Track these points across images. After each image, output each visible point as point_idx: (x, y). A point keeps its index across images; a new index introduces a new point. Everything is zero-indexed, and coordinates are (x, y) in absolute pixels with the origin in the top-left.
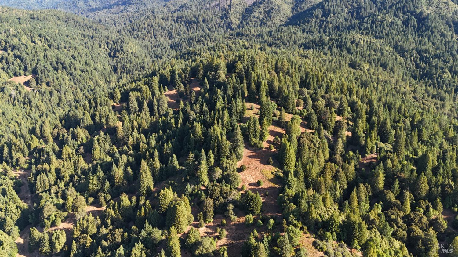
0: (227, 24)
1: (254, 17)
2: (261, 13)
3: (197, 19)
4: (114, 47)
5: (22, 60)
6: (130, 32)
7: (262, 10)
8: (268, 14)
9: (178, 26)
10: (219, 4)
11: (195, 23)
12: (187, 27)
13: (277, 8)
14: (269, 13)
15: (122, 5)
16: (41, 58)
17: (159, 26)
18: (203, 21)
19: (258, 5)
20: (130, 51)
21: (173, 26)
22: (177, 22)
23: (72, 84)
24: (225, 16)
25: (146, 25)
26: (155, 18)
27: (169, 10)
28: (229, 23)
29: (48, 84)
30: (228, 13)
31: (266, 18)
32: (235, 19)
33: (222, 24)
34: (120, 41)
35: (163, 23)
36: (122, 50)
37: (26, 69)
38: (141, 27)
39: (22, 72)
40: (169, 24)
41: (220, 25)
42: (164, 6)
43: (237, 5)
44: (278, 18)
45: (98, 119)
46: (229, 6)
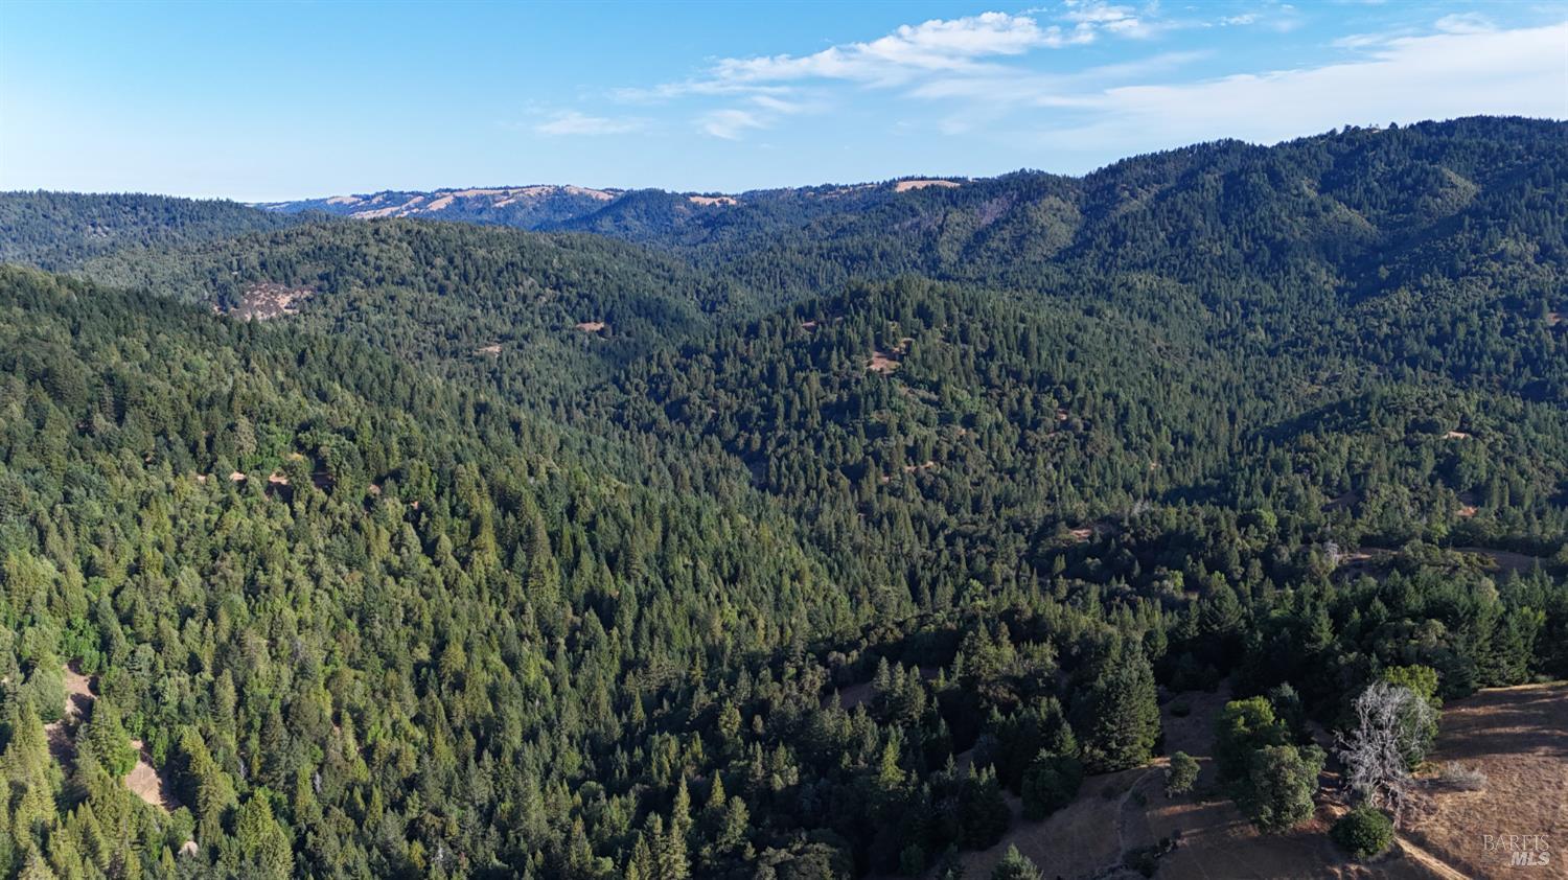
0: (930, 263)
1: (988, 249)
2: (1004, 240)
3: (870, 252)
4: (710, 297)
5: (591, 300)
6: (735, 276)
7: (1007, 235)
8: (1018, 243)
9: (829, 265)
10: (919, 223)
11: (864, 259)
12: (848, 268)
13: (1039, 230)
14: (1020, 241)
15: (706, 226)
16: (617, 298)
17: (792, 265)
18: (882, 256)
19: (1001, 225)
20: (741, 303)
21: (819, 265)
22: (829, 258)
23: (661, 336)
24: (929, 247)
25: (766, 264)
26: (784, 249)
27: (813, 238)
28: (934, 261)
29: (628, 334)
30: (935, 240)
31: (1013, 250)
32: (947, 253)
33: (919, 261)
34: (720, 288)
35: (799, 260)
36: (726, 301)
37: (597, 313)
38: (755, 267)
39: (592, 317)
40: (812, 262)
41: (915, 265)
42: (804, 229)
43: (958, 225)
44: (1039, 250)
45: (723, 347)
46: (941, 227)
